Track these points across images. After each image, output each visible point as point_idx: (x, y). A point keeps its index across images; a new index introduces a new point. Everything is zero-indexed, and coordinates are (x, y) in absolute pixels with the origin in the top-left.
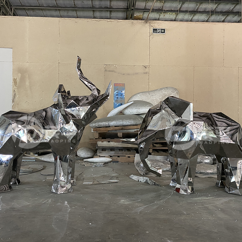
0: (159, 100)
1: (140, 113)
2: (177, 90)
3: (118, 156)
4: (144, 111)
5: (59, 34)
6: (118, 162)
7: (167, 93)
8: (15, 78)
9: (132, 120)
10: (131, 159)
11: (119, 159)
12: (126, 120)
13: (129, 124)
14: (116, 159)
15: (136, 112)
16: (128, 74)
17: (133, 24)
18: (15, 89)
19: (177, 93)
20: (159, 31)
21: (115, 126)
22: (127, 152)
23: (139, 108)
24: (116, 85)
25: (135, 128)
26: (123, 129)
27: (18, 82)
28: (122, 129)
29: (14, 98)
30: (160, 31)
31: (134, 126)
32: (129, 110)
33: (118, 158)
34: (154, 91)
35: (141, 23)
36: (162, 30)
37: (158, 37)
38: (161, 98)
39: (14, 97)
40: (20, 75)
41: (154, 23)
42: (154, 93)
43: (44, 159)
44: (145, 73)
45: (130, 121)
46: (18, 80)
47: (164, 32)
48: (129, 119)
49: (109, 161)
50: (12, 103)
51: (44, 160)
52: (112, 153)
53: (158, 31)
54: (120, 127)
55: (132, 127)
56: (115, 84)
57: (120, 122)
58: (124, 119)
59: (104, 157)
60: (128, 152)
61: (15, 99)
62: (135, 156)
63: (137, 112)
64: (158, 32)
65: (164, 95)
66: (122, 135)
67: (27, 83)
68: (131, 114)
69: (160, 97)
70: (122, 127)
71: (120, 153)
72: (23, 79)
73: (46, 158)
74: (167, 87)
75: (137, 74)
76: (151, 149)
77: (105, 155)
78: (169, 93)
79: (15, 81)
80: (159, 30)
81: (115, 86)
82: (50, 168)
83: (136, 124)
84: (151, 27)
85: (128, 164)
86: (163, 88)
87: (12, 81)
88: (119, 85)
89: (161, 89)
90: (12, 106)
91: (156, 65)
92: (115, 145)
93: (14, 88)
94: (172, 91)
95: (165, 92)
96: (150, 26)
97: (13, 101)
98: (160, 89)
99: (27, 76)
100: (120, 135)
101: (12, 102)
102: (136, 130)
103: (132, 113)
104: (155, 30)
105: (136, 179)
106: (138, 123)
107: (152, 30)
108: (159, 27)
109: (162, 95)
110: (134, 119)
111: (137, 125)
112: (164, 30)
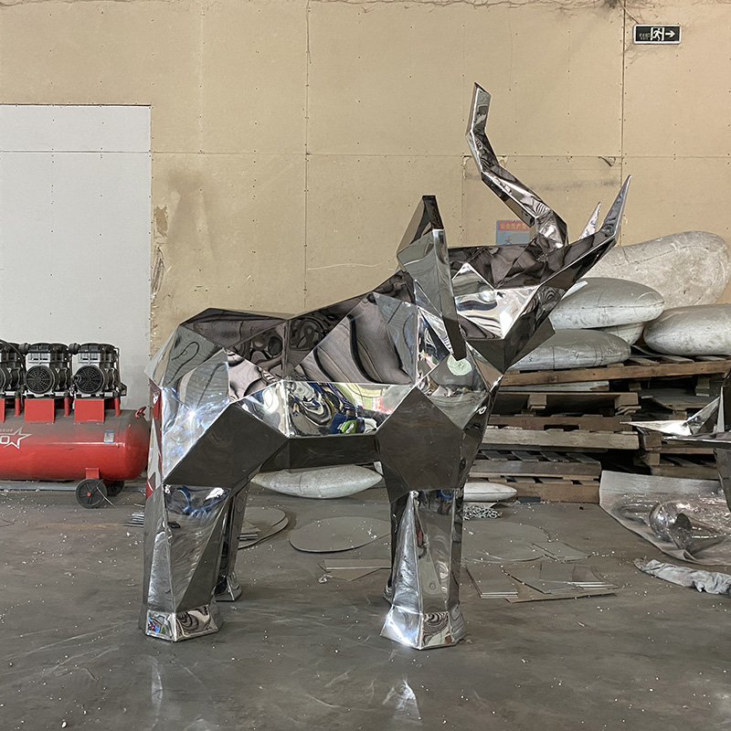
0: (660, 276)
1: (614, 324)
2: (724, 242)
3: (537, 480)
4: (630, 317)
5: (308, 52)
6: (538, 499)
7: (688, 252)
8: (162, 207)
9: (588, 348)
10: (584, 491)
11: (540, 490)
12: (566, 347)
13: (578, 361)
14: (528, 489)
15: (598, 320)
16: (547, 189)
17: (565, 11)
18: (160, 245)
19: (725, 251)
20: (657, 35)
21: (522, 372)
22: (565, 463)
23: (611, 304)
24: (502, 227)
25: (596, 377)
26: (553, 380)
27: (169, 220)
28: (549, 382)
29: (158, 276)
30: (663, 33)
31: (594, 370)
32: (570, 312)
33: (538, 485)
34: (641, 244)
35: (592, 10)
36: (668, 29)
37: (655, 55)
38: (668, 272)
39: (158, 272)
40: (175, 196)
41: (639, 8)
42: (644, 254)
43: (277, 485)
44: (606, 184)
45: (580, 353)
46: (170, 214)
47: (676, 38)
48: (577, 344)
49: (509, 496)
50: (152, 292)
51: (276, 489)
52: (513, 467)
53: (654, 35)
54: (539, 374)
55: (584, 374)
56: (499, 223)
57: (543, 354)
58: (559, 345)
59: (486, 479)
60: (572, 464)
61: (159, 280)
62: (599, 480)
63: (601, 318)
64: (656, 40)
65: (681, 261)
66: (545, 403)
67: (201, 224)
68: (576, 327)
69: (667, 269)
70: (547, 374)
71: (541, 468)
72: (185, 209)
73: (285, 483)
74: (689, 232)
75: (580, 185)
76: (656, 452)
77: (486, 475)
78: (696, 252)
79: (159, 216)
80: (658, 32)
81: (499, 228)
82: (312, 520)
83: (602, 364)
84: (628, 21)
85: (581, 508)
86: (674, 235)
87: (150, 217)
88: (513, 225)
89: (668, 239)
90: (150, 302)
91: (647, 155)
92: (523, 439)
93: (156, 240)
94: (709, 246)
95: (684, 250)
96: (626, 16)
97: (154, 286)
98: (665, 238)
99: (201, 200)
100: (538, 401)
101: (150, 289)
102: (596, 385)
103: (579, 322)
104: (643, 33)
105: (674, 577)
106: (610, 359)
107: (631, 33)
108: (658, 20)
109: (673, 260)
110: (595, 346)
111: (605, 366)
112: (676, 30)
